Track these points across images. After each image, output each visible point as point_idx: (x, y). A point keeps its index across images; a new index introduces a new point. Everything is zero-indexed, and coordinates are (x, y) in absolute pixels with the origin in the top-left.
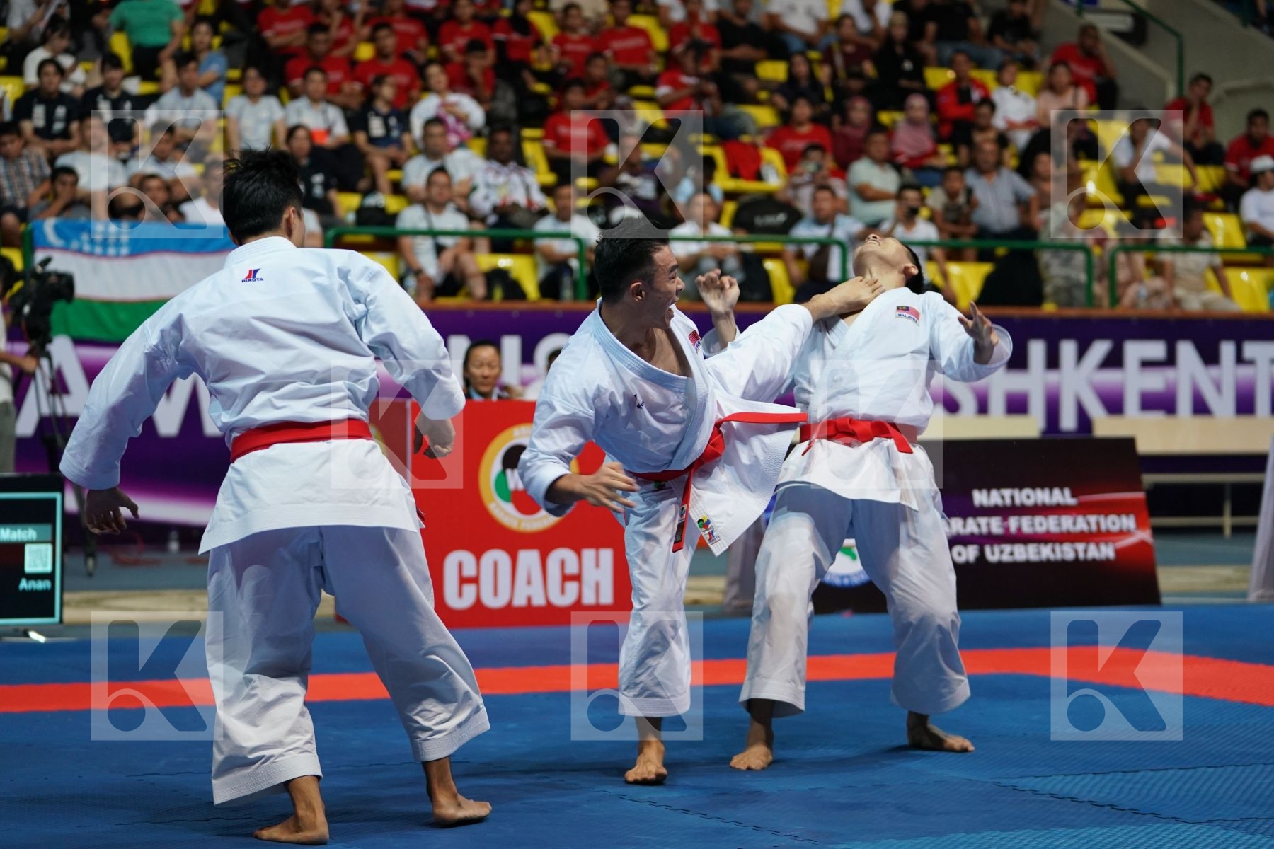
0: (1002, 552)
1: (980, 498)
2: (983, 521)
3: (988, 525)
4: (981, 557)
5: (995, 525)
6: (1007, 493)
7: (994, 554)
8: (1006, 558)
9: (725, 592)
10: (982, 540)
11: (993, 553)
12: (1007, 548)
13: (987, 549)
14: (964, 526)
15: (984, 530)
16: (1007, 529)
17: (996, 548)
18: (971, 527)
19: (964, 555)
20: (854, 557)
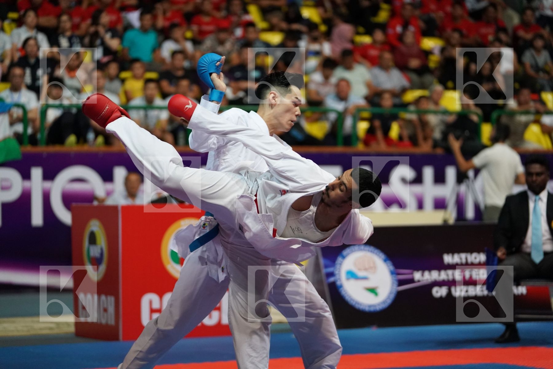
1: (448, 259)
2: (450, 272)
3: (453, 275)
4: (449, 294)
5: (457, 274)
6: (463, 256)
10: (450, 283)
13: (453, 289)
14: (439, 275)
15: (451, 278)
18: (443, 275)
19: (439, 292)
20: (376, 294)
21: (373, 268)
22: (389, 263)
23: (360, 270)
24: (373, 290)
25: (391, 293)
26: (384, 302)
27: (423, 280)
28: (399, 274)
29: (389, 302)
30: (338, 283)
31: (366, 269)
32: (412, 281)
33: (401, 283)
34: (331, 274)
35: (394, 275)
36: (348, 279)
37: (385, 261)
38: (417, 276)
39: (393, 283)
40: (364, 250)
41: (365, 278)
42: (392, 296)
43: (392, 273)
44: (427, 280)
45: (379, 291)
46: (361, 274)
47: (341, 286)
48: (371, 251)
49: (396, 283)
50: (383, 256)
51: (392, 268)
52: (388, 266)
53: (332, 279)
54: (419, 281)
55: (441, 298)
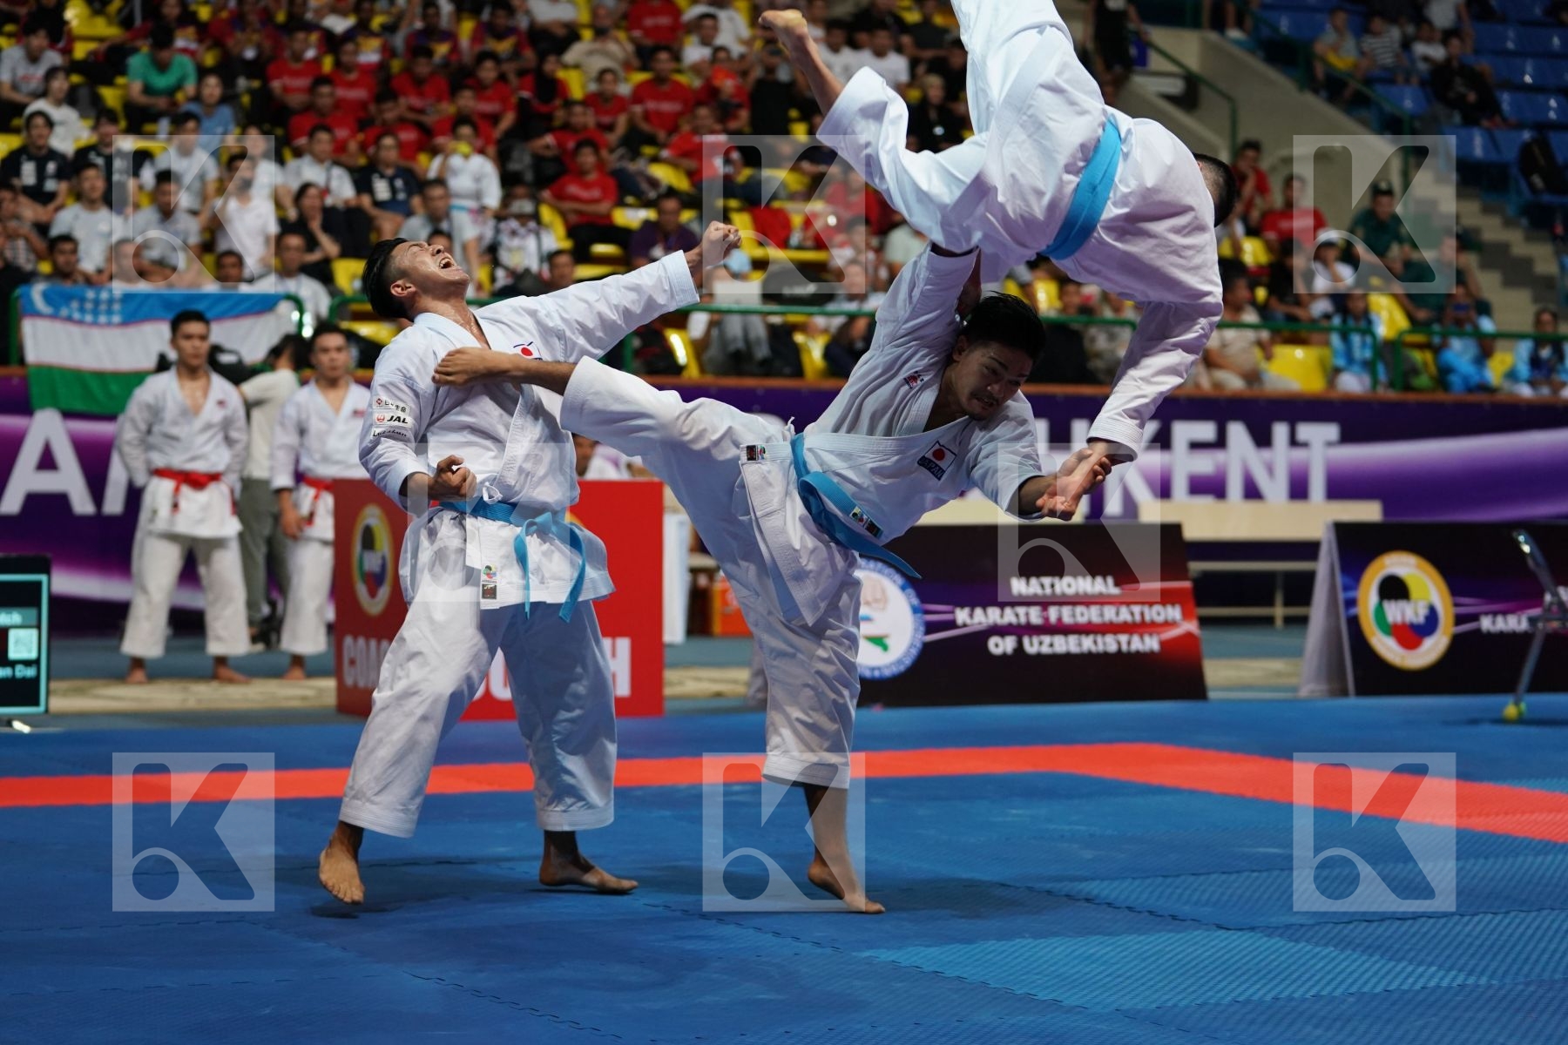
0: (1041, 643)
2: (1021, 610)
3: (1027, 614)
4: (1019, 648)
5: (1034, 616)
7: (1032, 646)
8: (1045, 650)
9: (748, 684)
10: (1020, 631)
11: (1031, 644)
12: (1047, 639)
13: (1026, 640)
14: (1002, 616)
15: (1023, 620)
16: (1047, 619)
17: (1035, 640)
18: (1009, 616)
19: (1001, 646)
20: (885, 648)
21: (882, 601)
22: (910, 591)
24: (879, 641)
25: (912, 645)
26: (899, 662)
27: (972, 625)
28: (927, 612)
29: (908, 662)
31: (867, 603)
32: (952, 625)
33: (931, 628)
35: (919, 615)
37: (903, 588)
38: (962, 615)
39: (916, 630)
41: (867, 619)
42: (914, 652)
43: (915, 610)
44: (980, 623)
45: (888, 641)
48: (880, 572)
49: (922, 629)
50: (899, 580)
51: (916, 601)
52: (909, 598)
54: (965, 625)
55: (1004, 656)
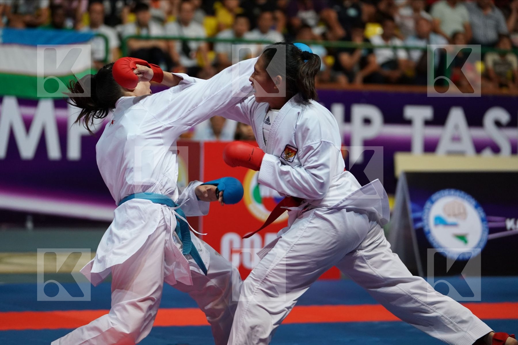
20: (466, 242)
21: (463, 214)
22: (481, 209)
23: (449, 215)
24: (462, 238)
25: (481, 241)
27: (515, 229)
28: (489, 221)
30: (426, 229)
31: (455, 215)
32: (504, 229)
33: (492, 231)
34: (419, 220)
35: (485, 222)
36: (436, 225)
37: (476, 207)
38: (510, 224)
39: (484, 231)
40: (454, 195)
41: (455, 225)
42: (482, 244)
43: (483, 220)
46: (450, 220)
47: (429, 232)
48: (462, 197)
49: (487, 231)
50: (474, 202)
51: (483, 215)
52: (479, 213)
53: (419, 225)
54: (511, 230)
